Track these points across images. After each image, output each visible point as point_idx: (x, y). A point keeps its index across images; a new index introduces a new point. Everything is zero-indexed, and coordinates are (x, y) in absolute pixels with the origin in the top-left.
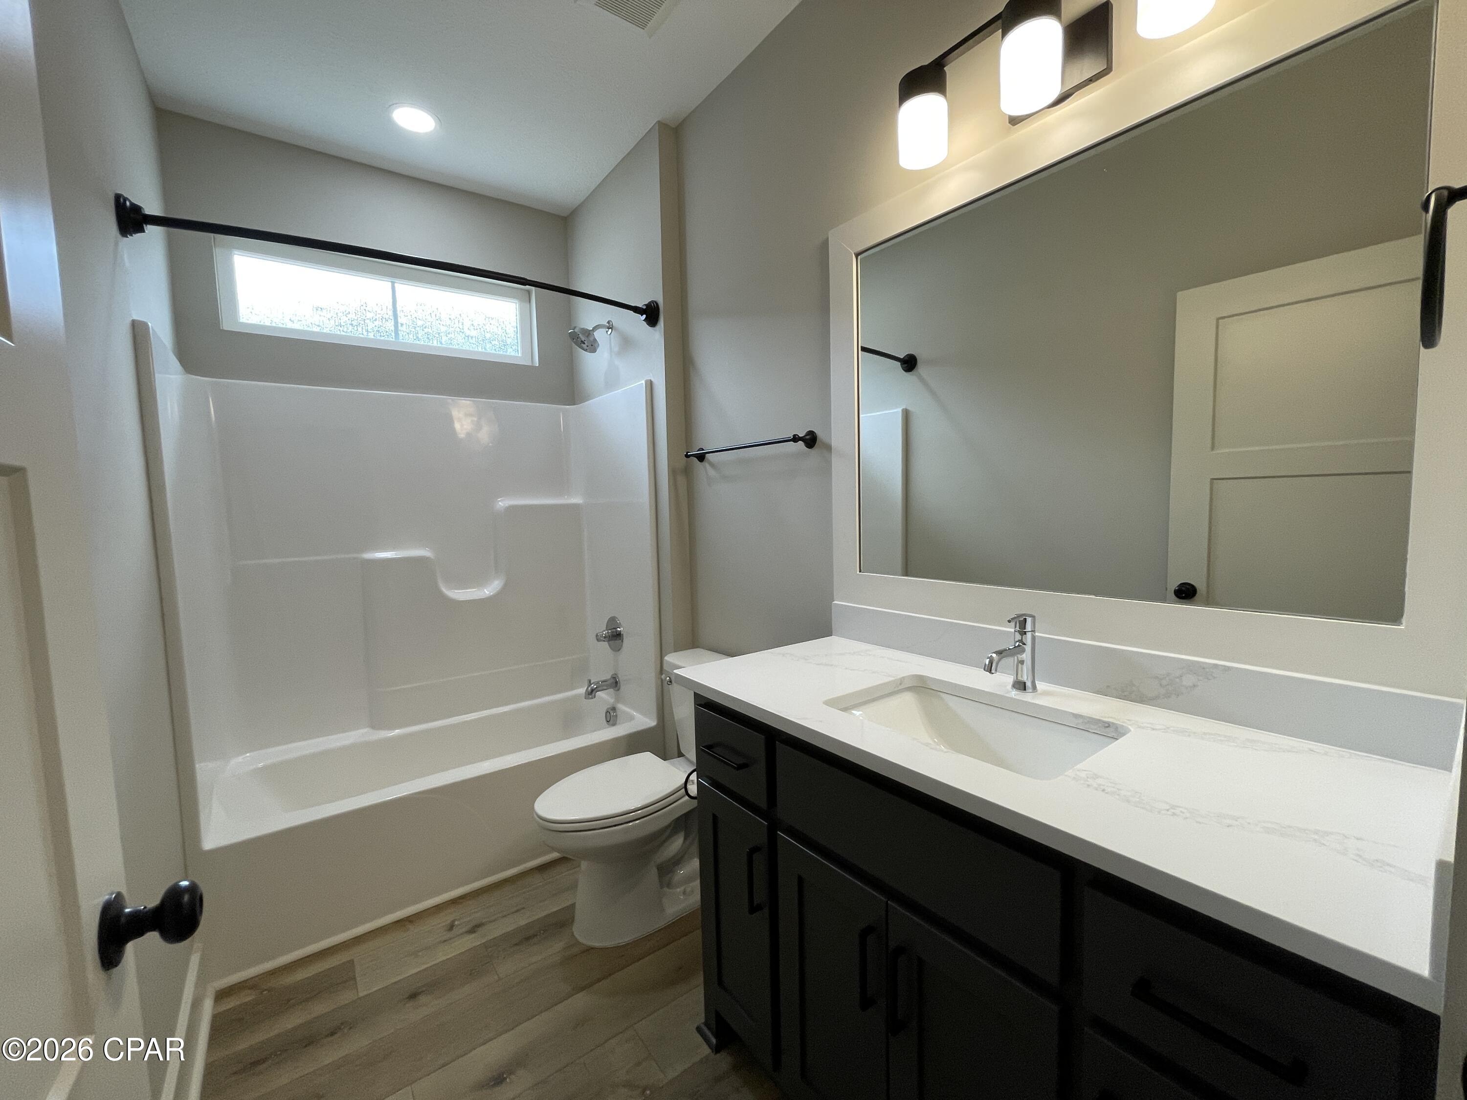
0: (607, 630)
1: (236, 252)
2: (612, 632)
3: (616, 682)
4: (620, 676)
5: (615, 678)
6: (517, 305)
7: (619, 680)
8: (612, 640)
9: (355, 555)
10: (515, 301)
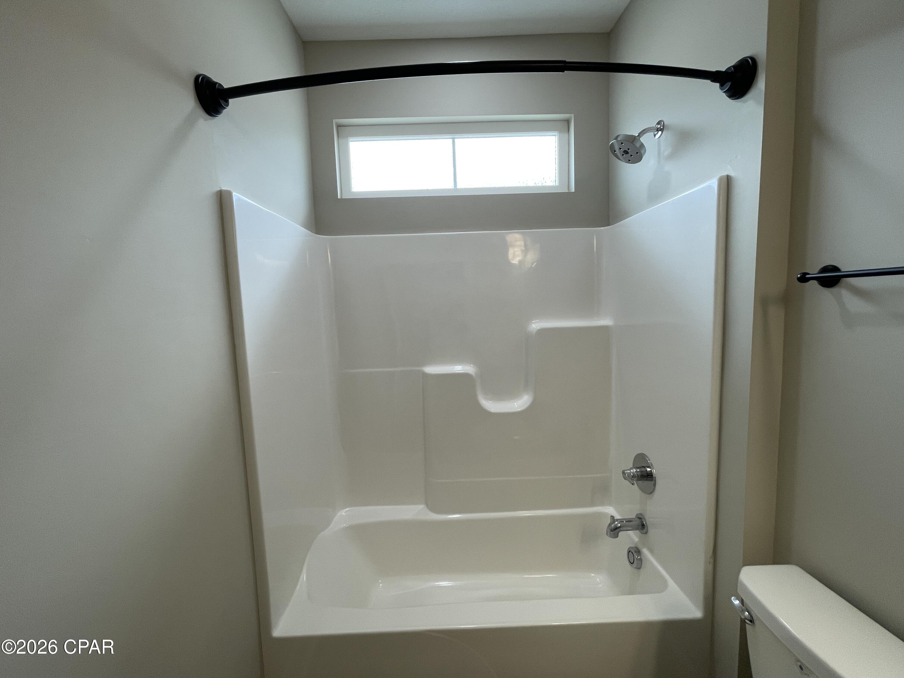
0: (634, 467)
1: (350, 140)
2: (641, 472)
3: (643, 525)
4: (647, 518)
5: (640, 518)
6: (557, 137)
7: (646, 523)
8: (639, 480)
9: (419, 368)
10: (555, 134)
